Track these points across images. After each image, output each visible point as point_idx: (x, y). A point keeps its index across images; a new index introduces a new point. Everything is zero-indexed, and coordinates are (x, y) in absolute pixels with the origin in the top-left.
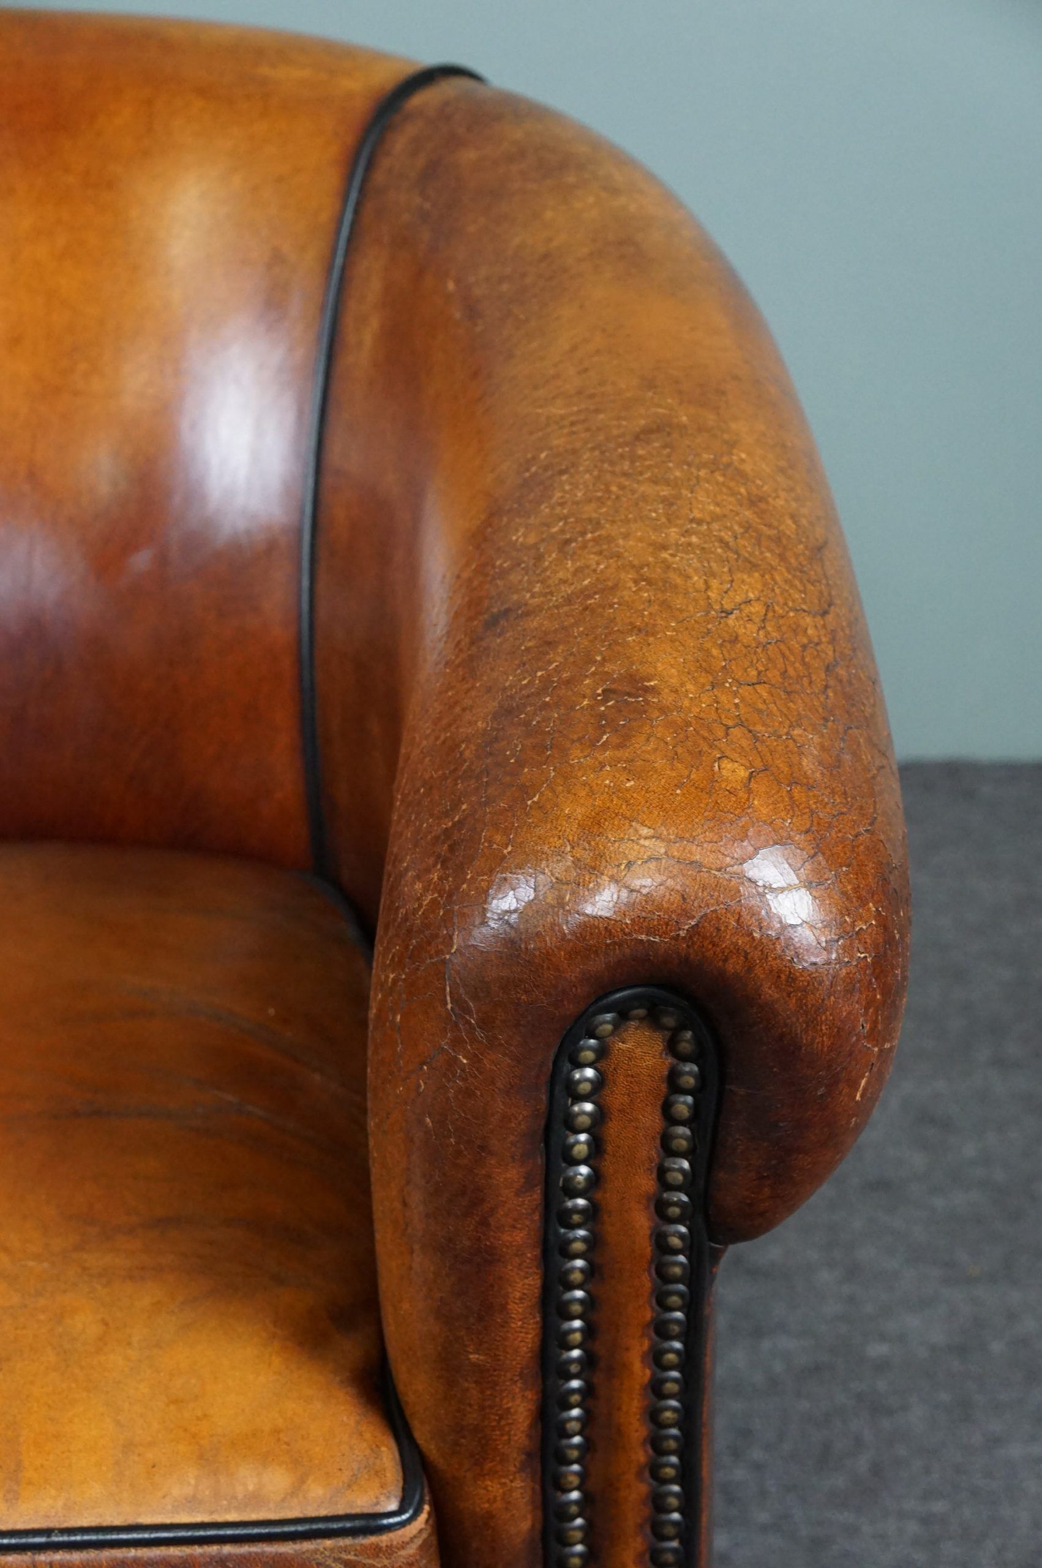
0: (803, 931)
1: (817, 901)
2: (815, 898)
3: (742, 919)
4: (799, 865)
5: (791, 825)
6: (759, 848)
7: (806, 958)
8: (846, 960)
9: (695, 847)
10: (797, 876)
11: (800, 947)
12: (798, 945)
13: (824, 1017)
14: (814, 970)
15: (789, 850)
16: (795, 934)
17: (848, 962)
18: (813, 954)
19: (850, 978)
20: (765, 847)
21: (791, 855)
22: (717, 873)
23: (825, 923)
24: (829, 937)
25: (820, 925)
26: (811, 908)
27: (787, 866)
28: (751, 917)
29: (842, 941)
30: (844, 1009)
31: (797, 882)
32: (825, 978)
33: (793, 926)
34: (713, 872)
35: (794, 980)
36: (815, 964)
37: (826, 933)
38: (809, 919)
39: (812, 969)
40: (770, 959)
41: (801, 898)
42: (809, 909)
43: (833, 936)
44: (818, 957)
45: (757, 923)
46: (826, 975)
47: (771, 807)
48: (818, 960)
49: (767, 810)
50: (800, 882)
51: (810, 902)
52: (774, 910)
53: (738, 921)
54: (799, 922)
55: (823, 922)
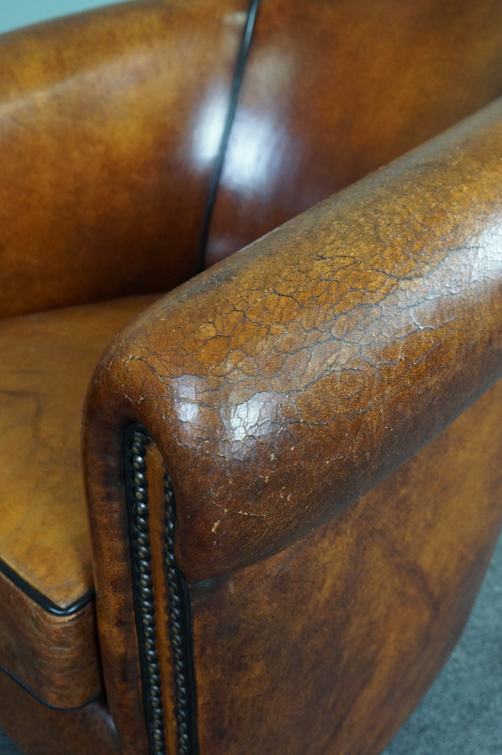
0: (186, 427)
1: (201, 414)
2: (200, 412)
3: (160, 407)
4: (201, 391)
5: (213, 369)
6: (185, 374)
7: (183, 441)
8: (207, 452)
9: (158, 360)
10: (196, 397)
11: (181, 434)
12: (181, 432)
13: (187, 477)
14: (186, 450)
15: (200, 382)
16: (181, 426)
17: (208, 454)
18: (187, 441)
19: (208, 464)
20: (188, 374)
21: (200, 385)
22: (159, 377)
23: (200, 428)
24: (200, 436)
25: (197, 427)
26: (196, 416)
27: (194, 389)
28: (164, 407)
29: (208, 441)
30: (199, 478)
31: (194, 399)
32: (191, 457)
33: (182, 422)
34: (158, 376)
35: (176, 450)
36: (187, 446)
37: (199, 433)
38: (191, 421)
39: (185, 448)
40: (167, 433)
41: (192, 409)
42: (194, 416)
43: (203, 436)
44: (190, 443)
45: (165, 412)
46: (192, 455)
47: (209, 356)
48: (189, 445)
49: (206, 356)
50: (196, 400)
51: (197, 413)
52: (175, 409)
53: (158, 406)
54: (185, 420)
55: (199, 426)
